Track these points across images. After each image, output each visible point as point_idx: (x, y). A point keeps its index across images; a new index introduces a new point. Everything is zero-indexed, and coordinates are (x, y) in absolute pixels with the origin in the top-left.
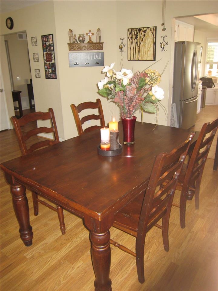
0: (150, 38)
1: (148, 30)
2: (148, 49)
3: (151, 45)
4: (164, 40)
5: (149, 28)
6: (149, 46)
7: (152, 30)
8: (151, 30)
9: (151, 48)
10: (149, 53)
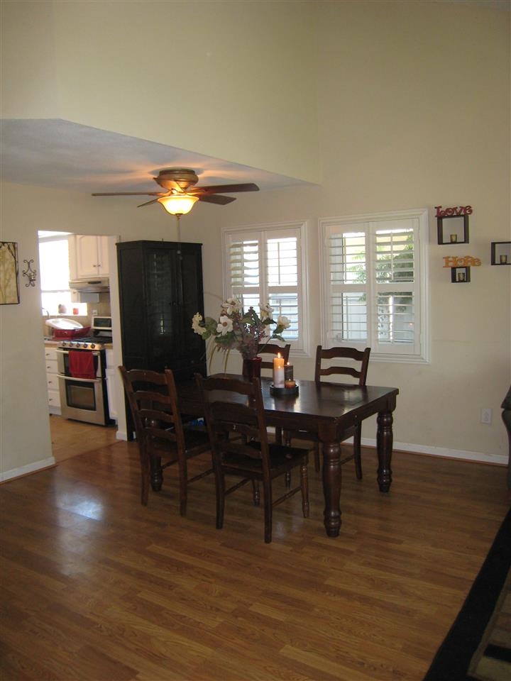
0: (8, 262)
1: (3, 247)
2: (6, 282)
3: (10, 275)
4: (29, 267)
5: (5, 244)
6: (8, 277)
7: (12, 248)
8: (9, 248)
9: (11, 281)
10: (8, 290)
